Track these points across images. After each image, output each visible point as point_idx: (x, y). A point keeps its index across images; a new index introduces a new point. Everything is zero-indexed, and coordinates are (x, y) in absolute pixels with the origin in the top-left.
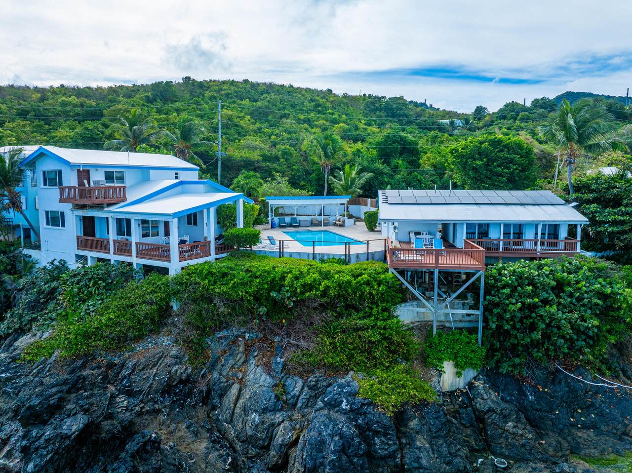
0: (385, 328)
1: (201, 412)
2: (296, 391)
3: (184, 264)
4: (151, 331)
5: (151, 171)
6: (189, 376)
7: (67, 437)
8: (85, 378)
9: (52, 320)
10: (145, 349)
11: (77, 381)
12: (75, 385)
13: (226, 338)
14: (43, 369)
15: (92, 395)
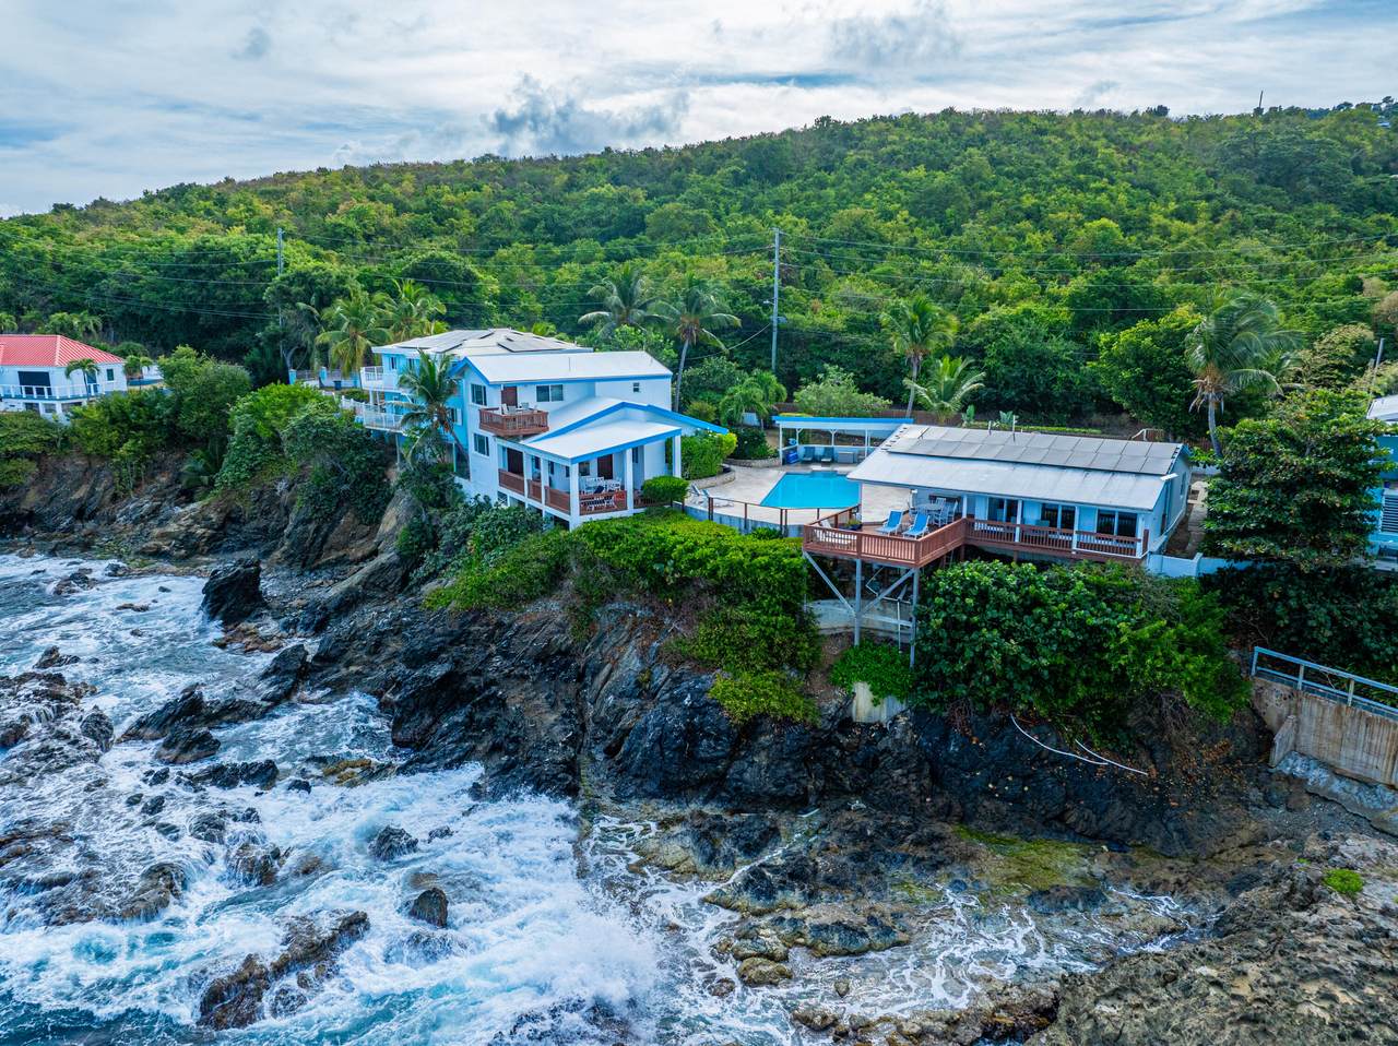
0: (768, 625)
1: (572, 688)
2: (659, 682)
3: (587, 518)
4: (543, 593)
5: (597, 384)
6: (569, 648)
7: (431, 679)
8: (470, 633)
9: (459, 567)
10: (534, 611)
11: (461, 635)
12: (457, 638)
13: (615, 612)
14: (438, 619)
15: (471, 651)
